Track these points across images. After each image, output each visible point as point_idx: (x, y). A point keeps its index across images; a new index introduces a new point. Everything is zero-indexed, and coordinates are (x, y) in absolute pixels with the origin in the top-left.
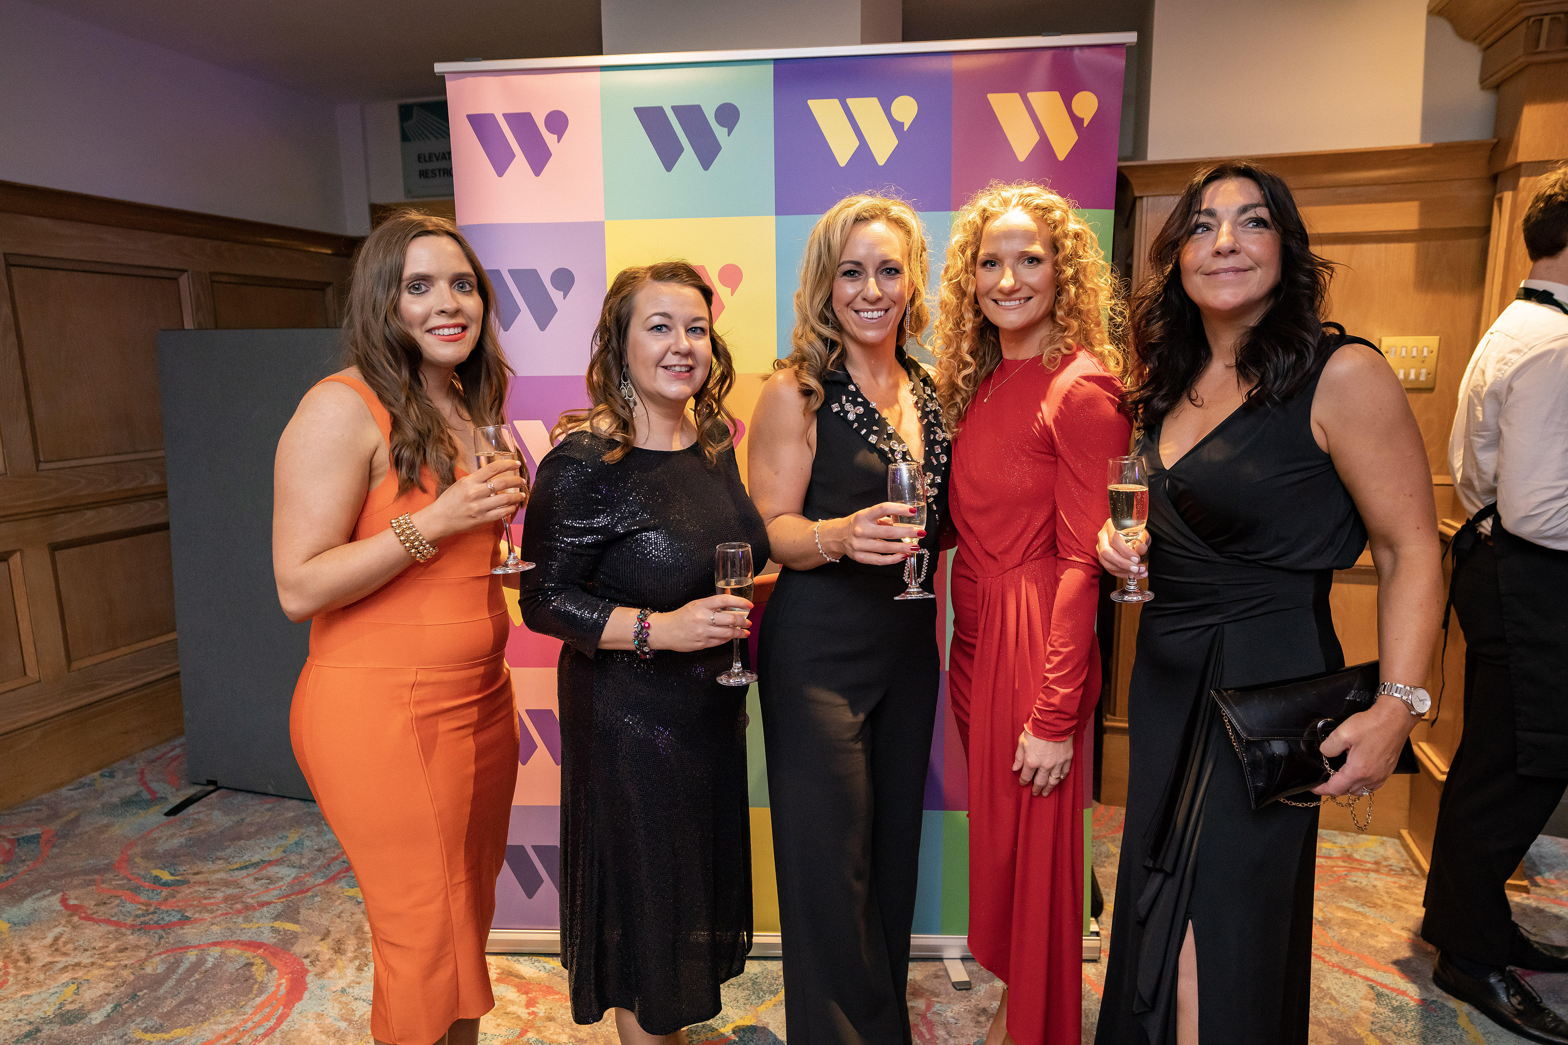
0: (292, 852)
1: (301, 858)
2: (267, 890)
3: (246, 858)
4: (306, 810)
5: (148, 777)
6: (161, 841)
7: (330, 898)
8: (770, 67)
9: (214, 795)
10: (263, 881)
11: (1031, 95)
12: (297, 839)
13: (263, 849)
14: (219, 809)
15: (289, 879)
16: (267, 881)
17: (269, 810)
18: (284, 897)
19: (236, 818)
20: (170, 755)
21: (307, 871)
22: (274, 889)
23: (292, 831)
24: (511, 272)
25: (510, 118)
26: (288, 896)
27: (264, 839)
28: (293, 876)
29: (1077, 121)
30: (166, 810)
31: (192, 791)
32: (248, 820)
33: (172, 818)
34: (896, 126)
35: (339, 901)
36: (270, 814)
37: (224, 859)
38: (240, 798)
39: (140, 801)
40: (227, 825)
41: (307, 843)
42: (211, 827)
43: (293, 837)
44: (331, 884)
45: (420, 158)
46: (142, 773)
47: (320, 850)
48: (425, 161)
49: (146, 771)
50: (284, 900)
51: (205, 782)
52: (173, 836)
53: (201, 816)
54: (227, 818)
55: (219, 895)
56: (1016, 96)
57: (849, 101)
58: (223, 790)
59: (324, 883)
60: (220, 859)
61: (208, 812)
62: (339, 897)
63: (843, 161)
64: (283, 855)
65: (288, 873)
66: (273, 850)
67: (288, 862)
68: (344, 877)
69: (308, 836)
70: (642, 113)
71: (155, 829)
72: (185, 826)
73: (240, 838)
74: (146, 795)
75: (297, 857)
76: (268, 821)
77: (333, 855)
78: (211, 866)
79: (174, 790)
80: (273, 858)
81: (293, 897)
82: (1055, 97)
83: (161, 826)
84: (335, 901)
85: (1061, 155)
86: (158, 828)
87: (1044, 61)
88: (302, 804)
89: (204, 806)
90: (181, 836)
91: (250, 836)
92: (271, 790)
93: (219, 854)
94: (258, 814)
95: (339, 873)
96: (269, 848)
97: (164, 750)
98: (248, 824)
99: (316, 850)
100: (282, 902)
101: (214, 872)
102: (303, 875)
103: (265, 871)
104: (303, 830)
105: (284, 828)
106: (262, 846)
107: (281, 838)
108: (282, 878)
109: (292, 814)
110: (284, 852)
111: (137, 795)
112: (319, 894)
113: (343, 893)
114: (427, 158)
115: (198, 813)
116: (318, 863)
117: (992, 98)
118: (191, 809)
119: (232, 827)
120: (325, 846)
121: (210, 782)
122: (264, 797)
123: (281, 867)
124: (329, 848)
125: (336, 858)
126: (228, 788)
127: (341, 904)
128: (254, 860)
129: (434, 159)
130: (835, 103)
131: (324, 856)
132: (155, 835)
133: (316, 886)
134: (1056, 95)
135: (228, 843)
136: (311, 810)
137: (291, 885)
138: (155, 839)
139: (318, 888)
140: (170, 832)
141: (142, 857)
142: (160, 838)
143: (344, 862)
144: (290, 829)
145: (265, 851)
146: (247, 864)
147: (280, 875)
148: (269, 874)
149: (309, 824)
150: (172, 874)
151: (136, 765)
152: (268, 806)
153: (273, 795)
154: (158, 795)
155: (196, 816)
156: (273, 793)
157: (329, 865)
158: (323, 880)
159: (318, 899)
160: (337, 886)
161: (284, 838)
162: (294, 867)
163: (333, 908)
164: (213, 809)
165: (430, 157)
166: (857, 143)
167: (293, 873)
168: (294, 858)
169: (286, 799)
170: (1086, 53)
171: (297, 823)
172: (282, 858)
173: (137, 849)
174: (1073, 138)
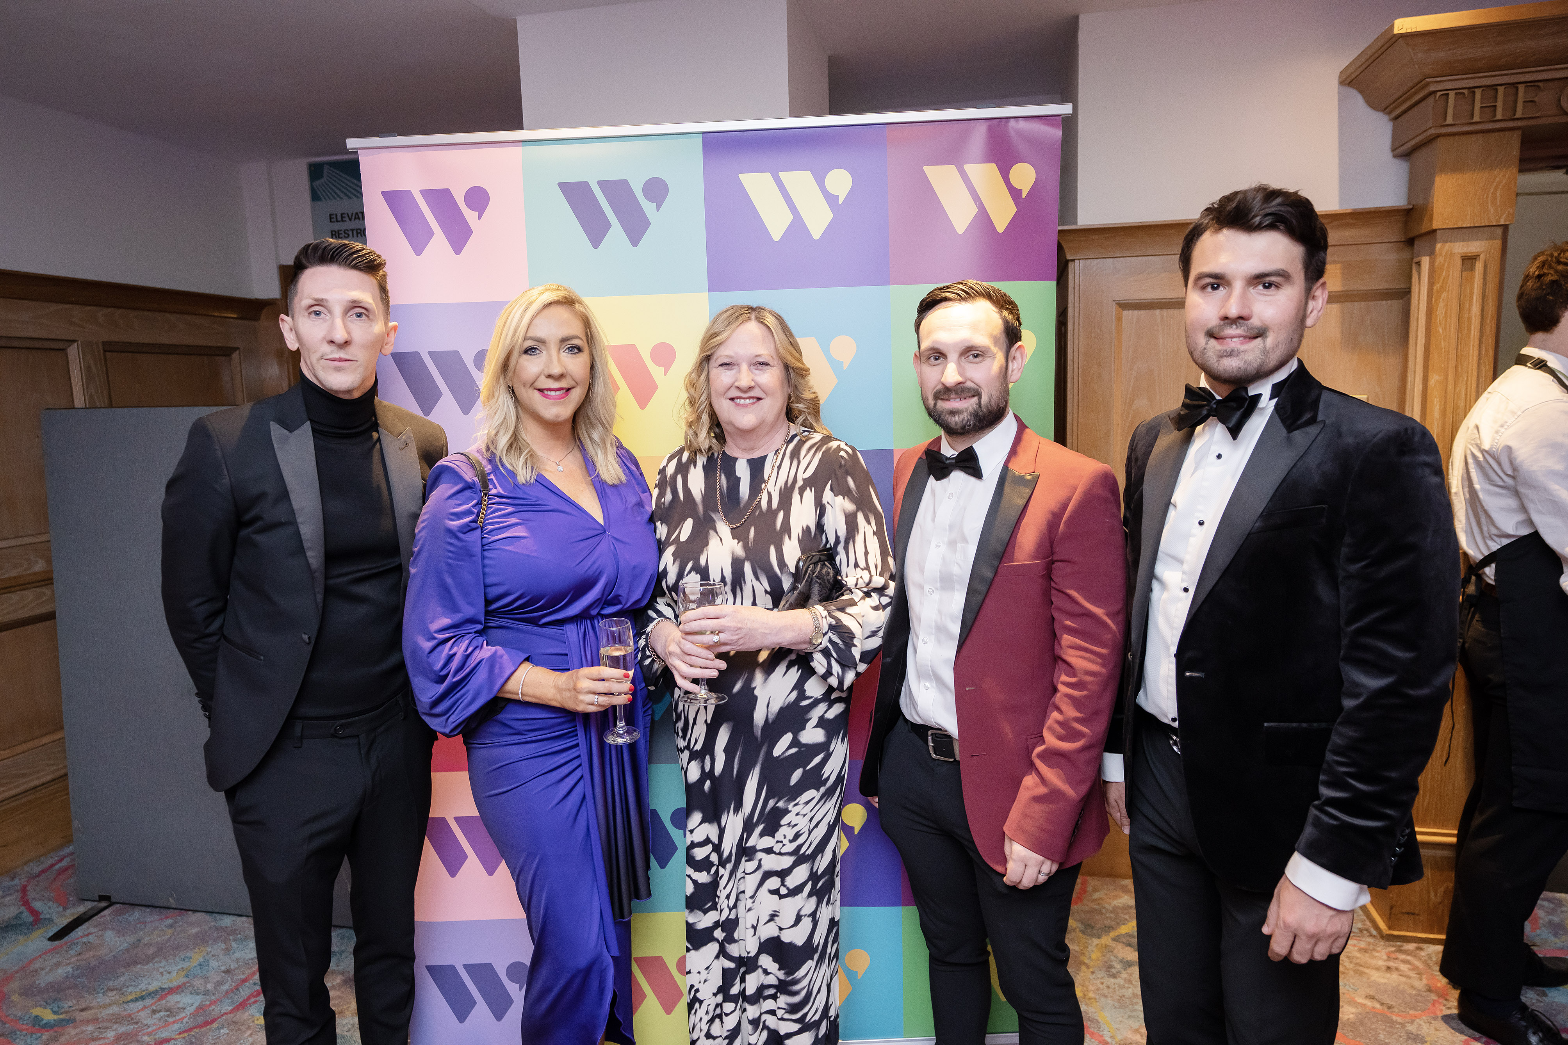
0: (195, 976)
1: (206, 983)
2: (167, 1024)
3: (143, 986)
4: (213, 924)
5: (31, 895)
6: (43, 972)
7: (239, 1029)
8: (699, 140)
9: (106, 912)
10: (162, 1014)
11: (967, 167)
12: (201, 960)
13: (162, 974)
14: (112, 929)
15: (192, 1009)
16: (166, 1013)
17: (171, 926)
18: (186, 1031)
19: (131, 939)
20: (57, 867)
21: (213, 998)
22: (174, 1022)
23: (197, 950)
24: (431, 354)
25: (427, 194)
26: (190, 1030)
27: (163, 963)
28: (196, 1004)
29: (1015, 193)
30: (51, 934)
31: (81, 909)
32: (146, 940)
33: (57, 943)
34: (830, 199)
35: (249, 1033)
36: (170, 931)
37: (117, 989)
38: (137, 913)
39: (20, 925)
40: (121, 948)
41: (214, 963)
42: (102, 952)
43: (197, 957)
44: (239, 1013)
45: (332, 218)
46: (24, 890)
47: (227, 972)
48: (337, 221)
49: (28, 888)
50: (186, 1035)
51: (97, 898)
52: (58, 965)
53: (92, 938)
54: (122, 939)
55: (111, 1034)
56: (952, 168)
57: (782, 175)
58: (118, 906)
59: (232, 1012)
60: (112, 990)
61: (100, 933)
62: (249, 1028)
63: (777, 235)
64: (185, 980)
65: (190, 1002)
66: (174, 974)
67: (191, 989)
68: (255, 1002)
69: (213, 956)
70: (566, 188)
71: (36, 958)
72: (72, 952)
73: (136, 963)
74: (27, 917)
75: (202, 981)
76: (169, 940)
77: (242, 977)
78: (101, 999)
79: (61, 909)
80: (175, 984)
81: (196, 1030)
83: (45, 953)
84: (244, 1032)
85: (1000, 228)
86: (40, 956)
87: (979, 135)
88: (208, 917)
89: (95, 926)
90: (67, 964)
91: (148, 959)
92: (172, 903)
93: (111, 983)
94: (157, 932)
95: (249, 998)
96: (169, 973)
97: (49, 862)
98: (146, 945)
99: (224, 972)
100: (184, 1038)
101: (105, 1006)
102: (208, 1003)
103: (164, 1001)
104: (208, 949)
105: (187, 947)
106: (161, 970)
107: (184, 960)
108: (184, 1009)
109: (195, 930)
110: (187, 976)
111: (18, 916)
112: (226, 1025)
113: (253, 1022)
114: (339, 218)
115: (88, 935)
116: (226, 987)
118: (80, 931)
119: (127, 950)
120: (233, 966)
121: (102, 898)
122: (164, 911)
123: (183, 994)
124: (238, 968)
125: (244, 981)
126: (123, 903)
127: (251, 1035)
128: (151, 988)
129: (347, 219)
130: (767, 176)
131: (232, 979)
132: (36, 965)
133: (222, 1015)
134: (993, 167)
135: (122, 970)
136: (218, 924)
137: (194, 1015)
138: (36, 971)
139: (224, 1017)
140: (55, 960)
141: (20, 994)
142: (43, 969)
144: (194, 948)
145: (164, 977)
146: (144, 993)
147: (181, 1005)
148: (169, 1004)
149: (215, 941)
150: (55, 1013)
151: (16, 881)
152: (170, 921)
153: (175, 909)
154: (43, 916)
155: (85, 939)
156: (174, 906)
157: (237, 989)
158: (230, 1008)
159: (225, 1031)
160: (247, 1014)
161: (187, 960)
162: (198, 994)
163: (242, 1041)
164: (105, 929)
165: (342, 217)
166: (790, 217)
167: (197, 1000)
168: (197, 982)
169: (190, 913)
170: (1022, 124)
171: (201, 940)
172: (184, 984)
173: (15, 985)
174: (1011, 209)
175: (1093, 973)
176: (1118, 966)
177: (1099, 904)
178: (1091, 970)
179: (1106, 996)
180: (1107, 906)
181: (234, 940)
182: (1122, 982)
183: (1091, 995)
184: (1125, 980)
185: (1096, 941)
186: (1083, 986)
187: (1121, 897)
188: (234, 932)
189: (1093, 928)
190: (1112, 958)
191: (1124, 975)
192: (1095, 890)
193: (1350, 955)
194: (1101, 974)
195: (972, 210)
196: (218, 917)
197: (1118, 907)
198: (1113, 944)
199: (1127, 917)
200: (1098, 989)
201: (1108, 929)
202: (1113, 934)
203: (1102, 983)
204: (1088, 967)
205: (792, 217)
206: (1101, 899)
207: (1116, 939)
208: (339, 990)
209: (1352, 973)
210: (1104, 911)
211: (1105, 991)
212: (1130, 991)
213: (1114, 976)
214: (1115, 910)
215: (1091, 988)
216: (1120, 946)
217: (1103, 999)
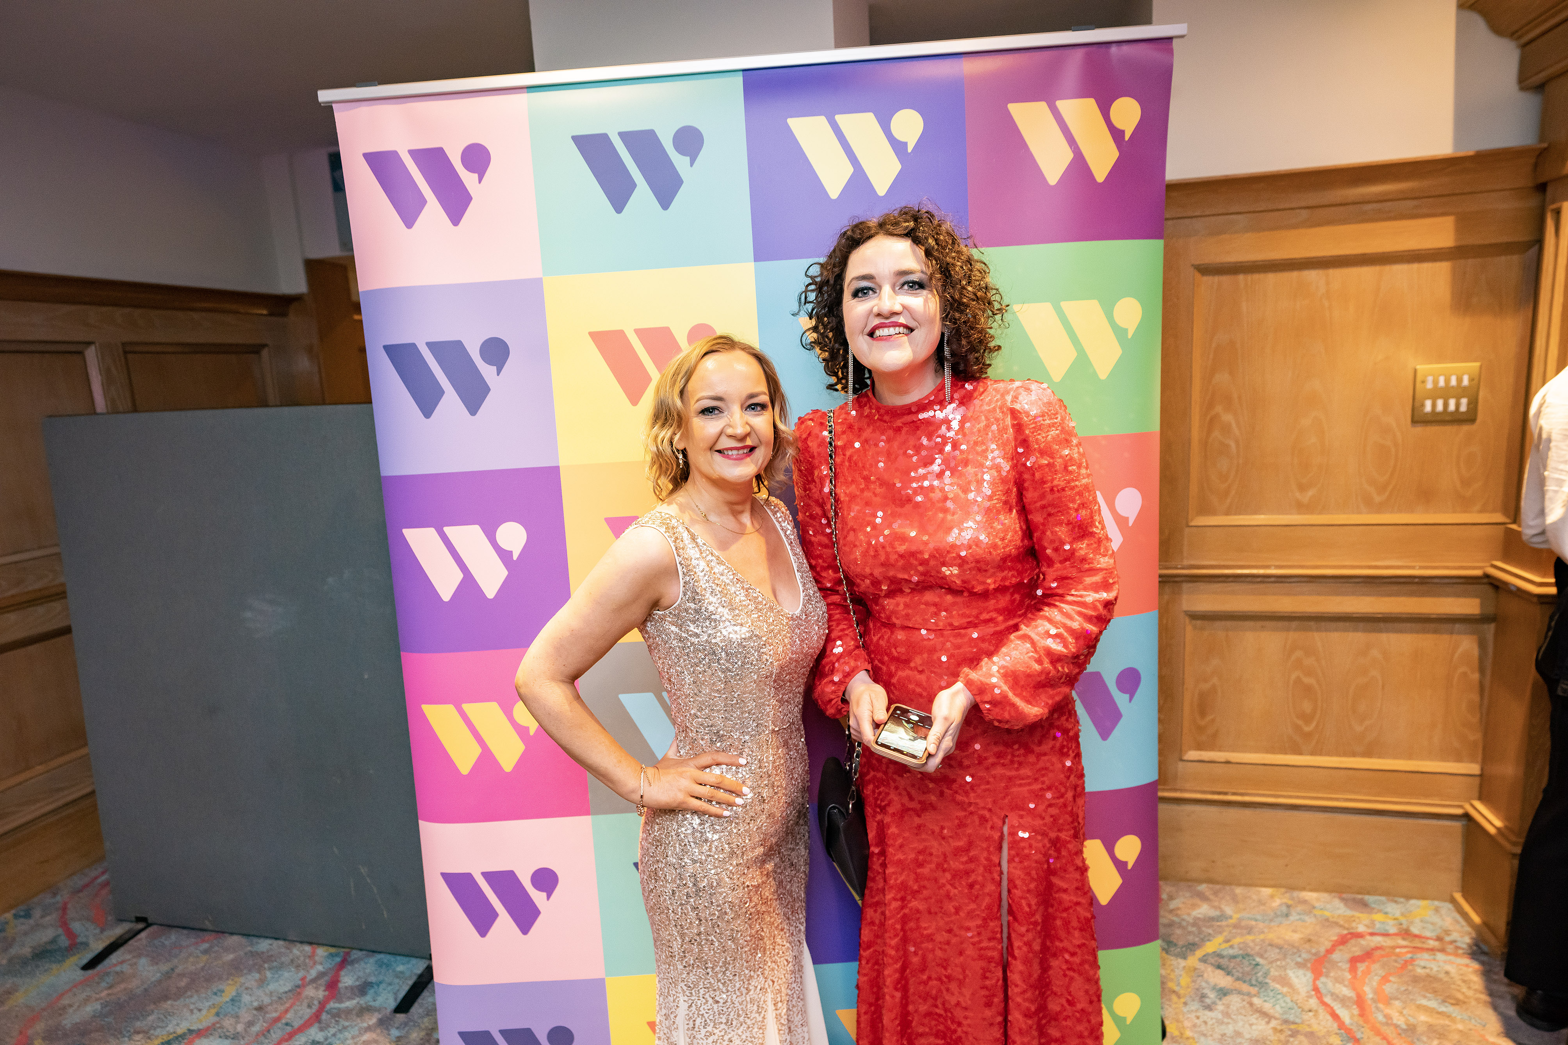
0: (225, 1015)
1: (237, 1022)
3: (170, 1028)
4: (249, 948)
5: (71, 913)
6: (71, 1010)
8: (739, 79)
9: (143, 935)
11: (1061, 104)
12: (234, 994)
13: (192, 1011)
14: (147, 956)
17: (206, 952)
19: (165, 967)
20: (99, 880)
23: (230, 982)
24: (429, 344)
25: (418, 155)
27: (196, 997)
29: (1117, 134)
30: (85, 961)
31: (118, 931)
32: (179, 970)
33: (90, 972)
34: (898, 146)
36: (204, 958)
37: (144, 1032)
38: (174, 936)
39: (55, 951)
40: (153, 979)
41: (246, 998)
42: (134, 984)
43: (230, 991)
46: (64, 909)
47: (260, 1009)
49: (69, 906)
51: (134, 919)
52: (87, 1000)
53: (126, 968)
54: (155, 967)
56: (1042, 106)
57: (839, 118)
58: (155, 927)
60: (138, 1033)
61: (135, 960)
63: (835, 191)
64: (216, 1019)
66: (204, 1012)
67: (219, 1030)
69: (247, 989)
70: (581, 142)
71: (67, 992)
72: (104, 984)
73: (166, 998)
74: (64, 942)
75: (232, 1021)
76: (202, 969)
77: (275, 1015)
79: (98, 931)
80: (204, 1024)
82: (1090, 104)
83: (75, 986)
85: (1100, 177)
86: (70, 990)
87: (1075, 63)
88: (244, 941)
89: (130, 952)
90: (97, 1000)
91: (180, 993)
92: (208, 925)
93: (138, 1024)
94: (191, 959)
96: (200, 1010)
97: (93, 874)
98: (179, 975)
104: (242, 980)
105: (220, 979)
106: (192, 1007)
107: (215, 994)
109: (231, 956)
110: (217, 1014)
111: (54, 941)
115: (122, 962)
116: (256, 1029)
117: (1014, 109)
118: (114, 958)
119: (160, 982)
120: (267, 1000)
121: (139, 920)
122: (201, 934)
123: (211, 1038)
124: (271, 1004)
125: (277, 1020)
126: (161, 925)
128: (180, 1031)
130: (822, 120)
132: (65, 1001)
134: (1091, 103)
135: (152, 1007)
136: (254, 949)
138: (64, 1008)
140: (84, 995)
142: (71, 1006)
143: (287, 1024)
144: (227, 979)
145: (194, 1016)
146: (171, 1037)
149: (250, 971)
151: (59, 898)
152: (206, 946)
153: (212, 931)
154: (79, 940)
155: (118, 969)
156: (210, 927)
157: (269, 1031)
161: (219, 994)
162: (227, 1037)
164: (139, 956)
166: (851, 170)
168: (228, 1023)
169: (226, 935)
170: (1125, 48)
171: (236, 968)
172: (214, 1024)
173: (40, 1027)
174: (1113, 154)
175: (1185, 1004)
176: (1212, 995)
177: (1177, 915)
178: (1183, 1000)
179: (1205, 1035)
180: (1185, 917)
181: (270, 969)
182: (1220, 1016)
183: (1188, 1033)
184: (1222, 1012)
185: (1182, 963)
186: (1178, 1021)
187: (1199, 906)
188: (269, 958)
189: (1175, 945)
190: (1204, 984)
191: (1220, 1007)
192: (1171, 898)
193: (1466, 978)
194: (1195, 1005)
195: (1068, 156)
196: (255, 940)
197: (1199, 918)
198: (1201, 966)
199: (1210, 931)
200: (1195, 1026)
201: (1192, 947)
202: (1199, 953)
203: (1198, 1018)
204: (1179, 997)
205: (852, 170)
206: (1178, 909)
207: (1204, 960)
208: (374, 1031)
209: (1473, 1003)
210: (1184, 924)
211: (1203, 1028)
212: (1231, 1027)
213: (1209, 1008)
214: (1196, 923)
215: (1187, 1024)
216: (1210, 969)
217: (1202, 1039)
